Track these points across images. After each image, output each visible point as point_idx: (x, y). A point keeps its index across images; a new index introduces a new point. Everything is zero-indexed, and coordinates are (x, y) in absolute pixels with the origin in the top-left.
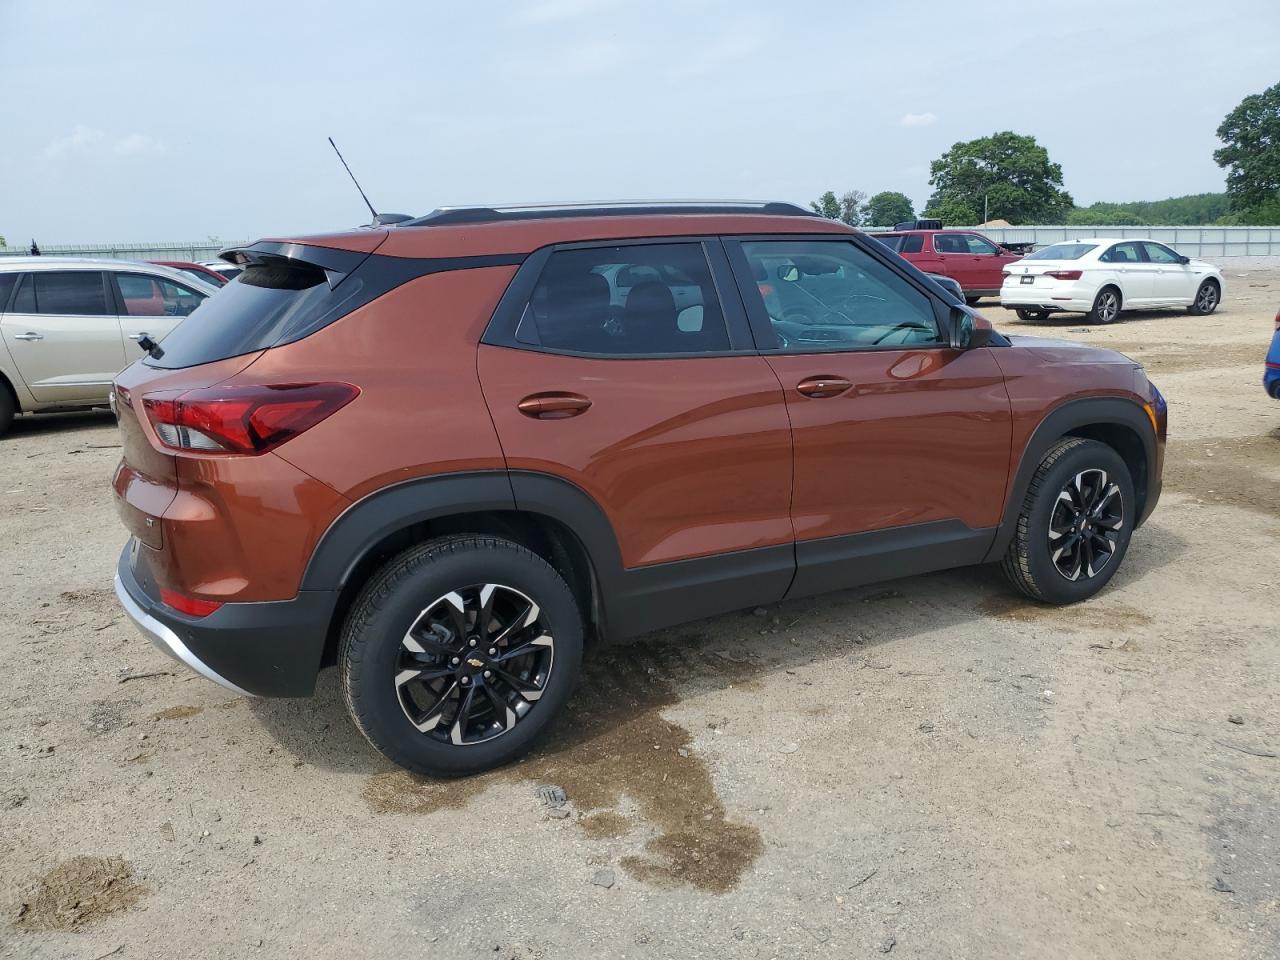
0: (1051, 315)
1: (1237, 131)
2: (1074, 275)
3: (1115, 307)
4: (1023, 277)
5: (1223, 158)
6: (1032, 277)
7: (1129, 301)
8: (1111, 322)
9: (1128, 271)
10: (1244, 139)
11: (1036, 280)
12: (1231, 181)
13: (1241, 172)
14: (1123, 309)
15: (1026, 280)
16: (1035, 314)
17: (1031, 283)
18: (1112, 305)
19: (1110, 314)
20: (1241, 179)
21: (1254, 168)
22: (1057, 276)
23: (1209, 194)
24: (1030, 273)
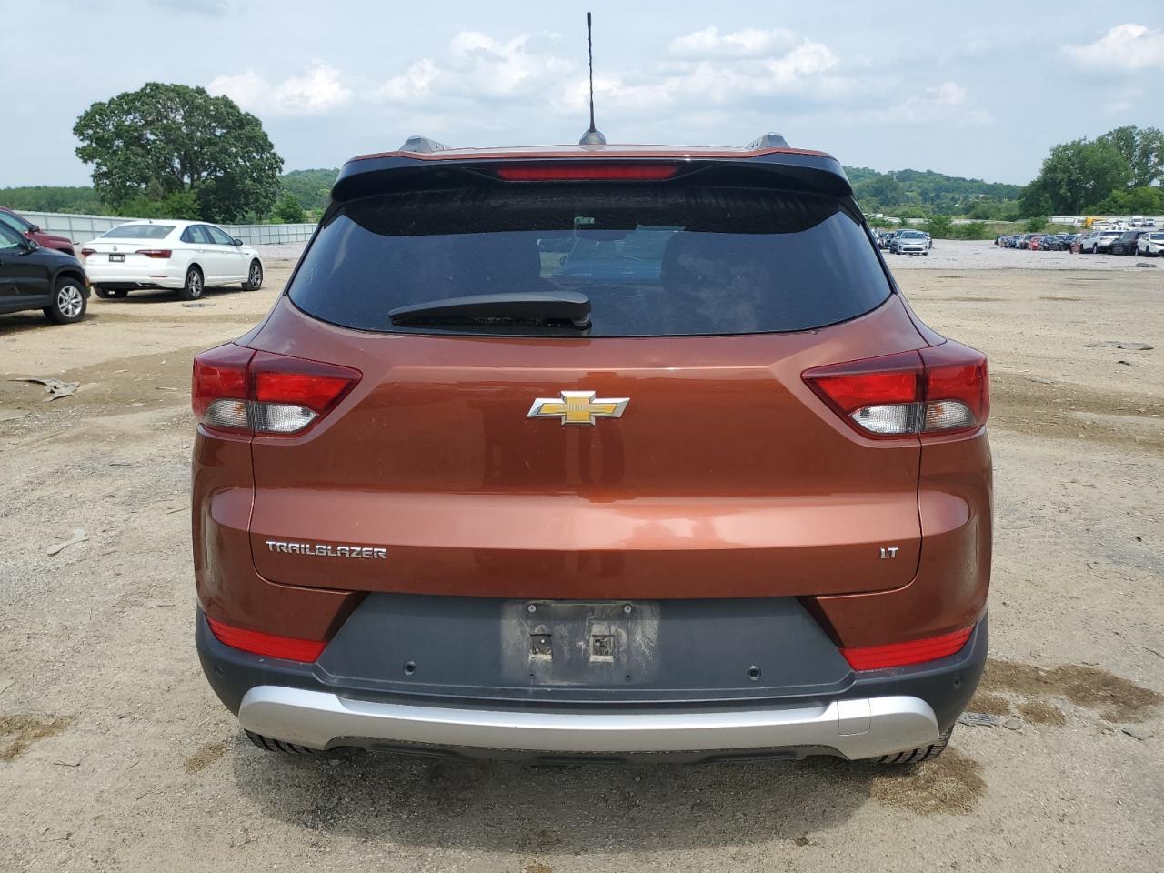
0: (130, 293)
1: (90, 132)
2: (165, 254)
3: (200, 284)
4: (111, 255)
5: (85, 155)
6: (122, 255)
7: (209, 278)
8: (199, 298)
9: (204, 251)
10: (100, 140)
11: (127, 258)
12: (97, 176)
13: (104, 169)
14: (205, 285)
15: (115, 258)
16: (113, 293)
17: (122, 261)
18: (197, 282)
19: (197, 290)
20: (105, 175)
21: (116, 167)
22: (150, 254)
23: (45, 187)
24: (120, 250)
